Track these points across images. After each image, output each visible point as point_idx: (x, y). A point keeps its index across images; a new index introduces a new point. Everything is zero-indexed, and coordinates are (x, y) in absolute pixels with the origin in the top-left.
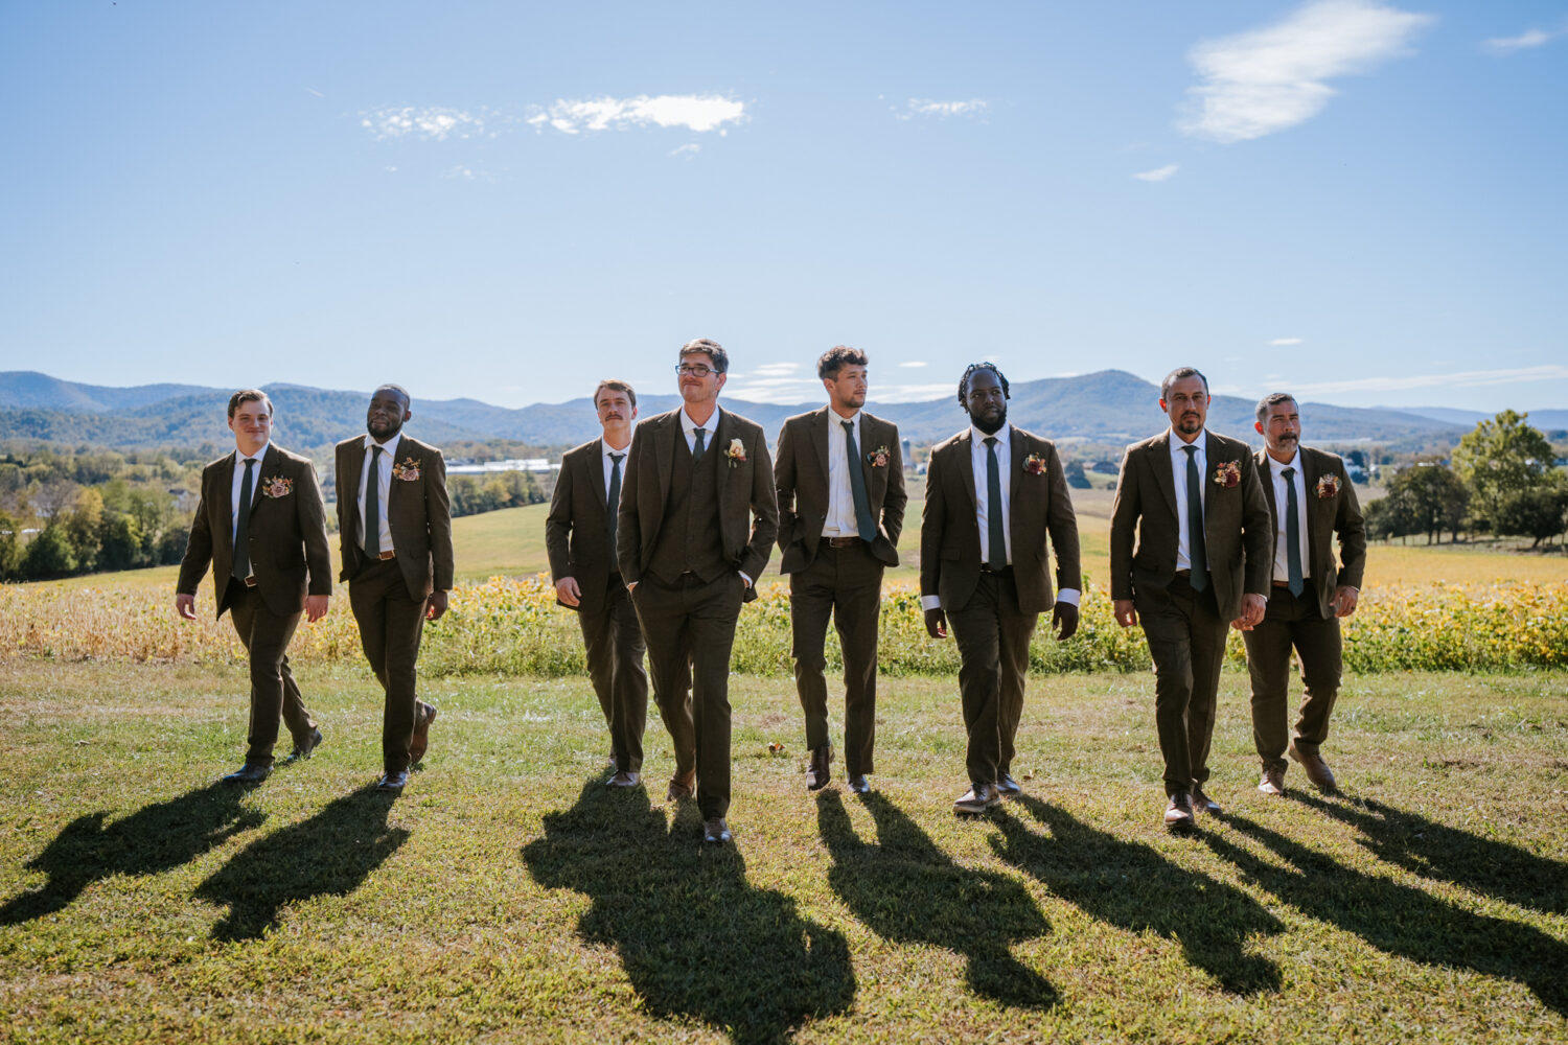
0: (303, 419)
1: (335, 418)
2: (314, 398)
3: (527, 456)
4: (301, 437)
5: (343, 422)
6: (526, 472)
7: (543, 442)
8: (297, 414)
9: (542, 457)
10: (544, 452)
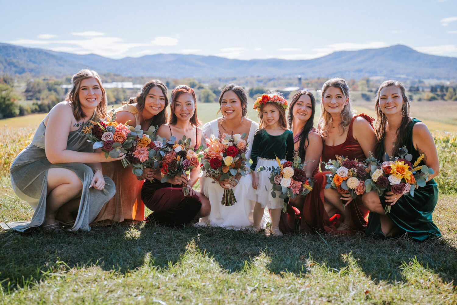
0: (15, 61)
1: (30, 61)
2: (20, 50)
3: (123, 81)
4: (14, 69)
5: (34, 62)
6: (122, 88)
7: (130, 75)
8: (12, 58)
9: (129, 81)
10: (130, 80)
